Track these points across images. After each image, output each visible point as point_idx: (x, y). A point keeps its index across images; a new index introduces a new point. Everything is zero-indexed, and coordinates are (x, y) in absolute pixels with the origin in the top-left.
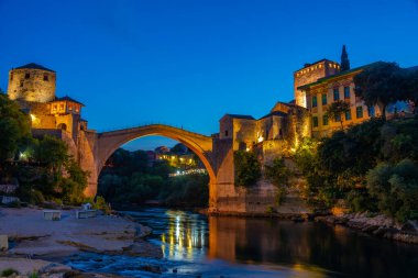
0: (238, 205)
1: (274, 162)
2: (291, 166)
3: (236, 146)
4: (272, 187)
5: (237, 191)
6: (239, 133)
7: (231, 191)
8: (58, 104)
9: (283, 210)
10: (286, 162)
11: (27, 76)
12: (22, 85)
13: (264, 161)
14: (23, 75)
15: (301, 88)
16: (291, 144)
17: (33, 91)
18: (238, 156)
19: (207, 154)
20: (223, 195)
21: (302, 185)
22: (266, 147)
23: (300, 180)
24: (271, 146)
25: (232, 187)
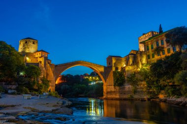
0: (116, 94)
1: (131, 75)
2: (138, 77)
3: (114, 69)
4: (130, 86)
5: (115, 88)
6: (115, 64)
7: (112, 88)
8: (38, 53)
9: (136, 96)
10: (136, 74)
11: (26, 42)
12: (24, 46)
13: (126, 75)
14: (24, 42)
15: (141, 43)
16: (138, 67)
17: (28, 48)
18: (115, 73)
19: (101, 73)
20: (109, 90)
21: (144, 85)
22: (127, 69)
23: (143, 83)
24: (129, 68)
25: (113, 87)
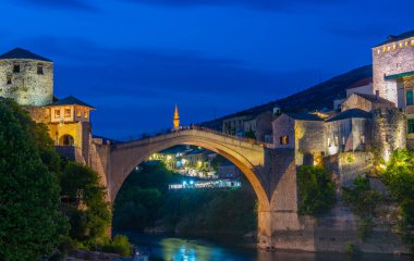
0: (304, 241)
1: (356, 182)
2: (381, 190)
3: (299, 159)
4: (352, 217)
5: (301, 222)
6: (302, 141)
7: (292, 221)
8: (62, 109)
9: (369, 249)
10: (372, 182)
11: (16, 69)
12: (9, 82)
13: (338, 180)
14: (9, 68)
15: (387, 78)
16: (378, 158)
17: (26, 90)
18: (304, 173)
19: (257, 170)
20: (281, 226)
21: (395, 215)
22: (343, 161)
23: (392, 208)
24: (350, 161)
25: (295, 216)
